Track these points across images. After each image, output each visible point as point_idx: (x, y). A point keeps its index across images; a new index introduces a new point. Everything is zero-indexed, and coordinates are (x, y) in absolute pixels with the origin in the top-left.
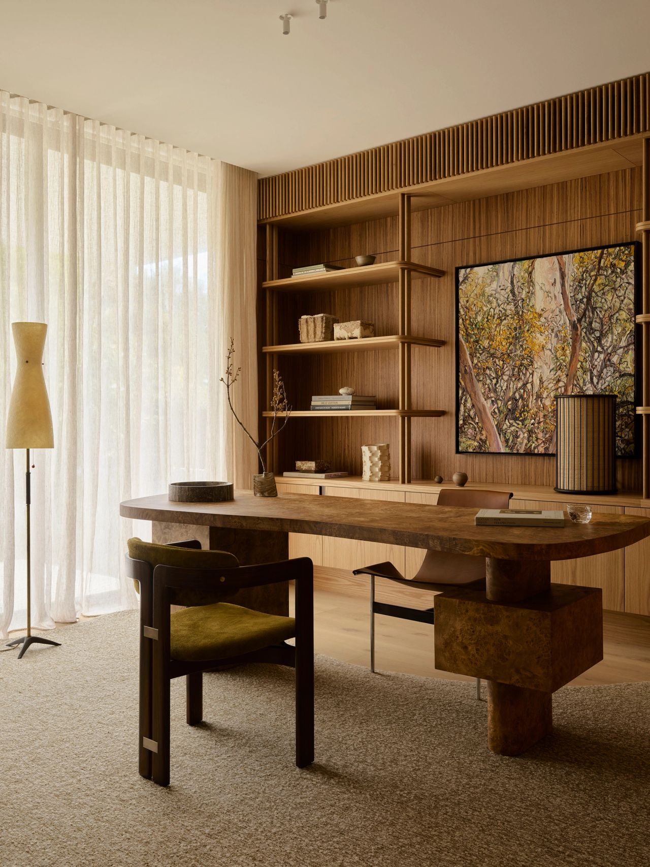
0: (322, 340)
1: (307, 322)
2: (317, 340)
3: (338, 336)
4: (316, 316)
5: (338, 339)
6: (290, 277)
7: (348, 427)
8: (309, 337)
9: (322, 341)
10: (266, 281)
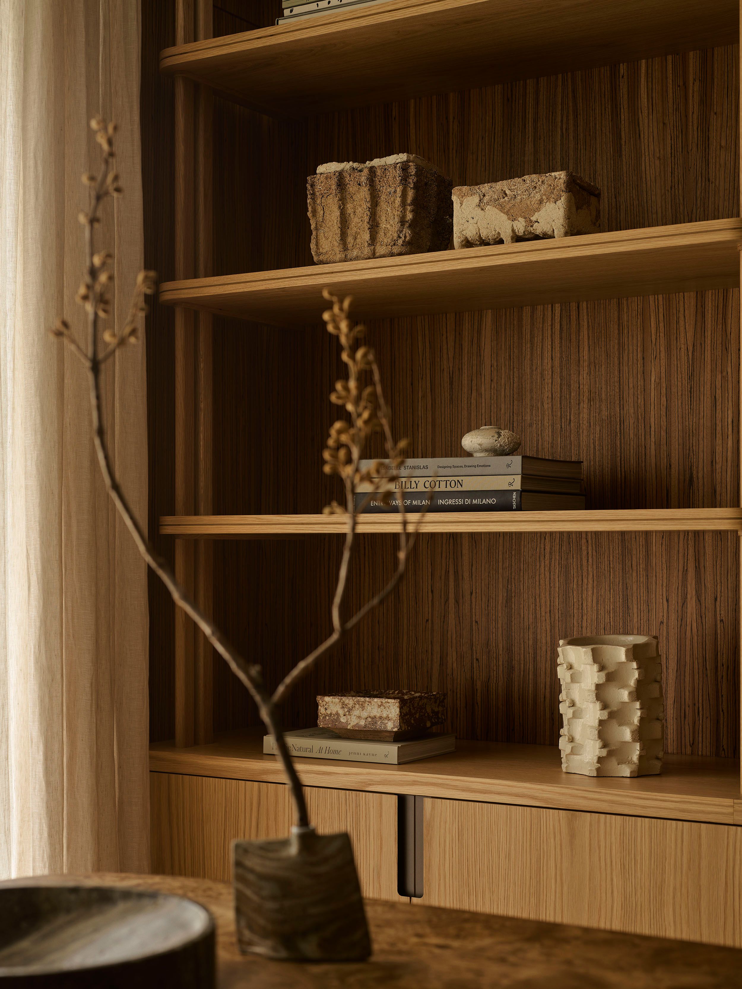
0: (404, 249)
1: (341, 184)
2: (381, 250)
3: (471, 233)
4: (376, 162)
5: (468, 244)
6: (272, 23)
7: (456, 573)
8: (350, 240)
9: (400, 254)
10: (174, 44)
